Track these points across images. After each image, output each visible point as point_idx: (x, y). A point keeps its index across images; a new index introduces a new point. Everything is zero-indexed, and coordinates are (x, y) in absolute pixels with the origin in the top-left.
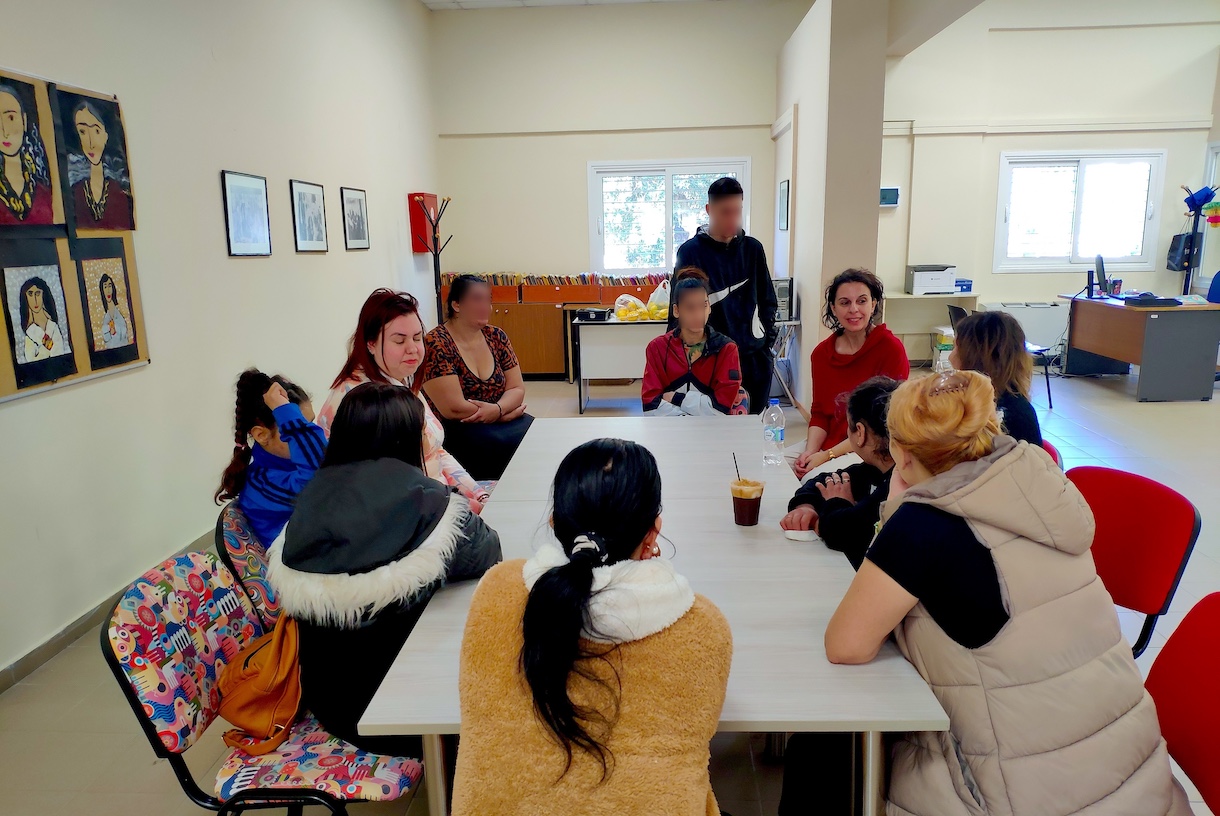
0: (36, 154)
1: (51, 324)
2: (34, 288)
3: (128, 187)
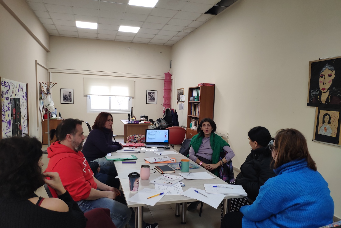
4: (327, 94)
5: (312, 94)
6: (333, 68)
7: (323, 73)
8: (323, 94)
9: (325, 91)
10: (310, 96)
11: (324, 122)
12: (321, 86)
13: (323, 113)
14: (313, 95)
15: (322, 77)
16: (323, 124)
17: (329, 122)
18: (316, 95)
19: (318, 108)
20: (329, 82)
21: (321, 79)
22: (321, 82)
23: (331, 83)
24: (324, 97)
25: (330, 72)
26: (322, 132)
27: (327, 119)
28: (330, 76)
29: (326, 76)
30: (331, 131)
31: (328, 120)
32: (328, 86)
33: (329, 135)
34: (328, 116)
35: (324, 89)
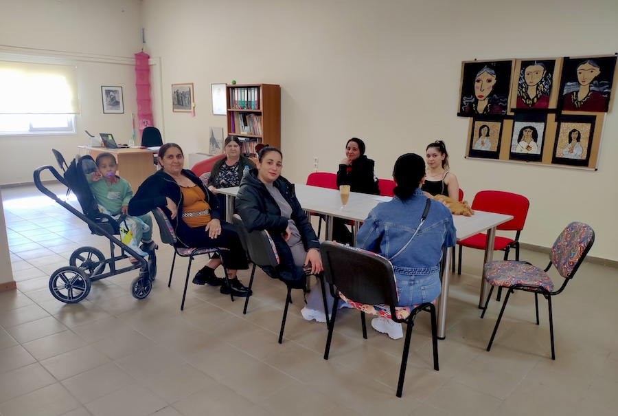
0: (546, 84)
1: (532, 143)
2: (528, 130)
3: (609, 94)
4: (486, 102)
5: (464, 102)
6: (493, 71)
7: (480, 77)
8: (479, 103)
9: (483, 98)
10: (462, 105)
11: (480, 135)
12: (478, 93)
13: (479, 124)
14: (467, 103)
15: (478, 81)
16: (480, 137)
17: (488, 135)
18: (471, 104)
19: (472, 118)
20: (489, 88)
21: (476, 84)
22: (478, 88)
23: (491, 89)
24: (482, 106)
25: (489, 77)
26: (478, 146)
27: (484, 131)
28: (489, 81)
29: (484, 81)
30: (490, 145)
31: (486, 132)
32: (487, 93)
33: (488, 149)
34: (486, 128)
35: (481, 96)
